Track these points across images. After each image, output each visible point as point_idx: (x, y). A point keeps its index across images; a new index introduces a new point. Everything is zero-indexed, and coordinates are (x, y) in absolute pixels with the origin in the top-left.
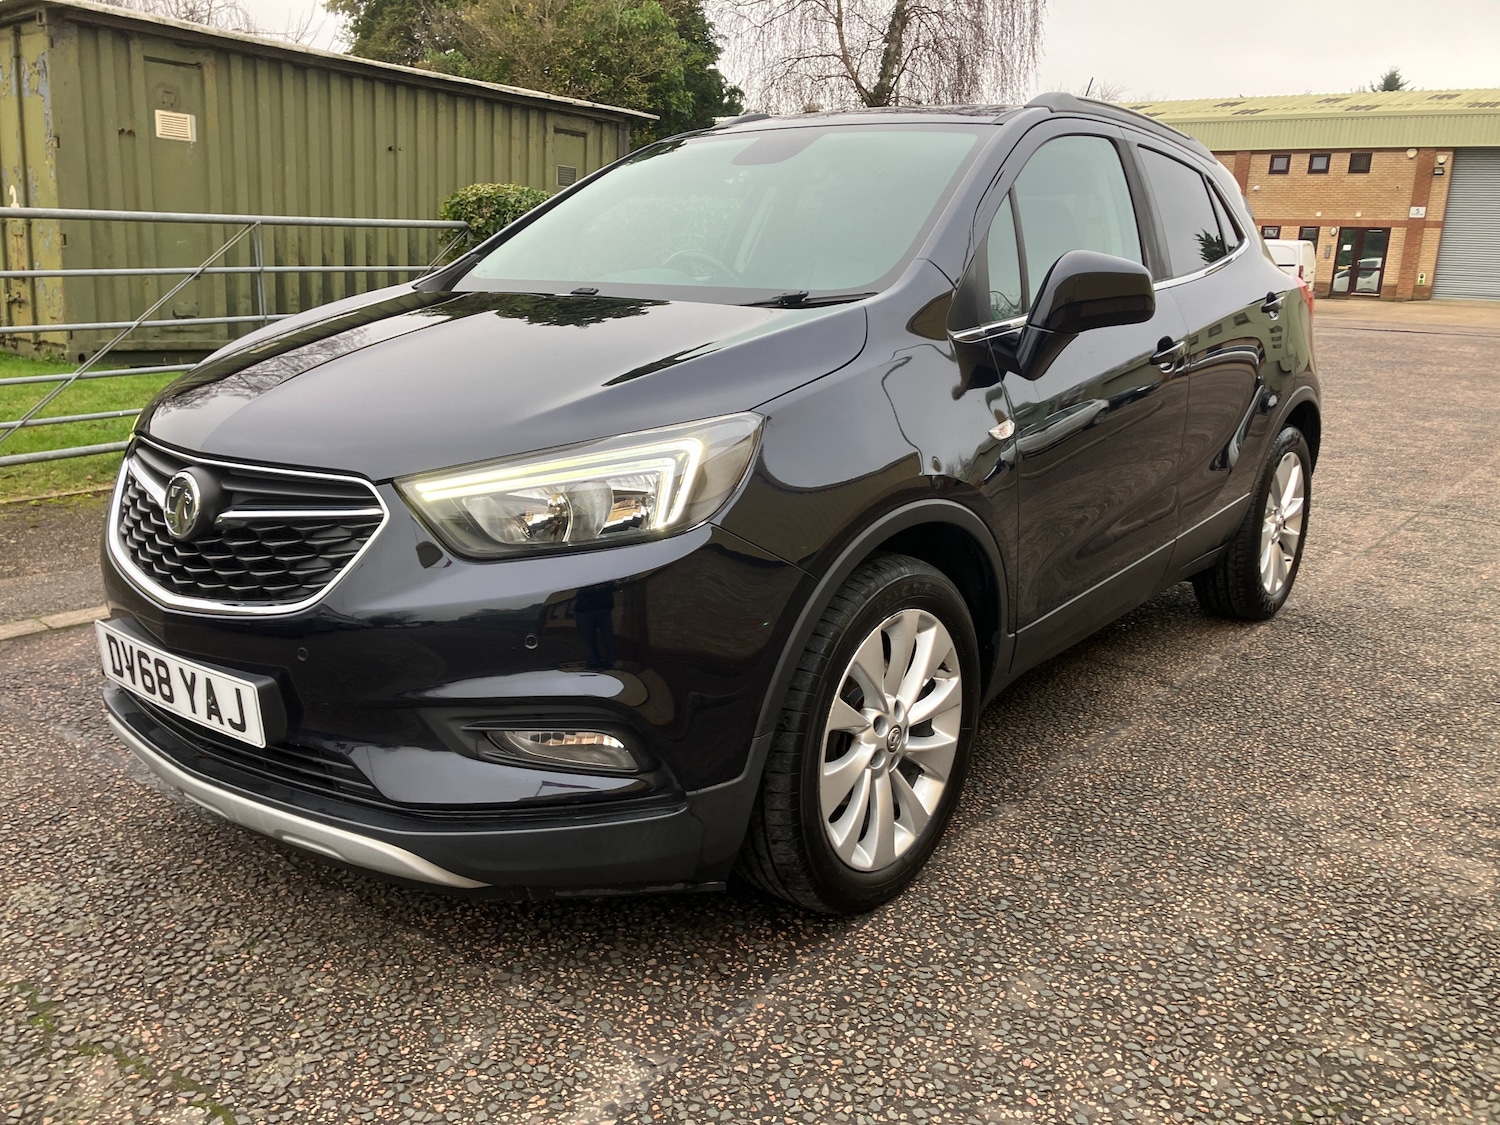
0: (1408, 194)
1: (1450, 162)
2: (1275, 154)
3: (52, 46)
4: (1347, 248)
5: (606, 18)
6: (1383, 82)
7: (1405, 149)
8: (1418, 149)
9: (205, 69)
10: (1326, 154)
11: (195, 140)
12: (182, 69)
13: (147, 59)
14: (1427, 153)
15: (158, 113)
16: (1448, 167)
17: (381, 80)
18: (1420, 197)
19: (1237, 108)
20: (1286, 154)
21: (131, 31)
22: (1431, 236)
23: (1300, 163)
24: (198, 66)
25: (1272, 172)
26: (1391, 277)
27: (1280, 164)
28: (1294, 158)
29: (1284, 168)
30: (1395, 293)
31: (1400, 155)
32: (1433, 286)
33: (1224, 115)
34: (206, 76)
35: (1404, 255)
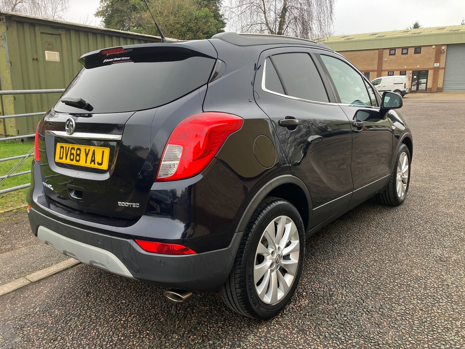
0: (433, 59)
1: (446, 49)
2: (391, 49)
3: (8, 30)
4: (415, 77)
5: (191, 14)
6: (413, 26)
7: (432, 45)
8: (436, 45)
9: (62, 36)
10: (407, 48)
11: (59, 61)
12: (53, 36)
13: (41, 33)
14: (438, 46)
15: (46, 52)
16: (445, 50)
17: (122, 37)
18: (437, 60)
19: (377, 35)
20: (394, 49)
21: (36, 23)
22: (441, 72)
23: (399, 52)
24: (60, 35)
25: (390, 55)
26: (429, 86)
27: (392, 52)
28: (397, 50)
29: (394, 53)
30: (431, 90)
31: (430, 47)
32: (443, 87)
33: (374, 38)
34: (63, 38)
35: (433, 78)
